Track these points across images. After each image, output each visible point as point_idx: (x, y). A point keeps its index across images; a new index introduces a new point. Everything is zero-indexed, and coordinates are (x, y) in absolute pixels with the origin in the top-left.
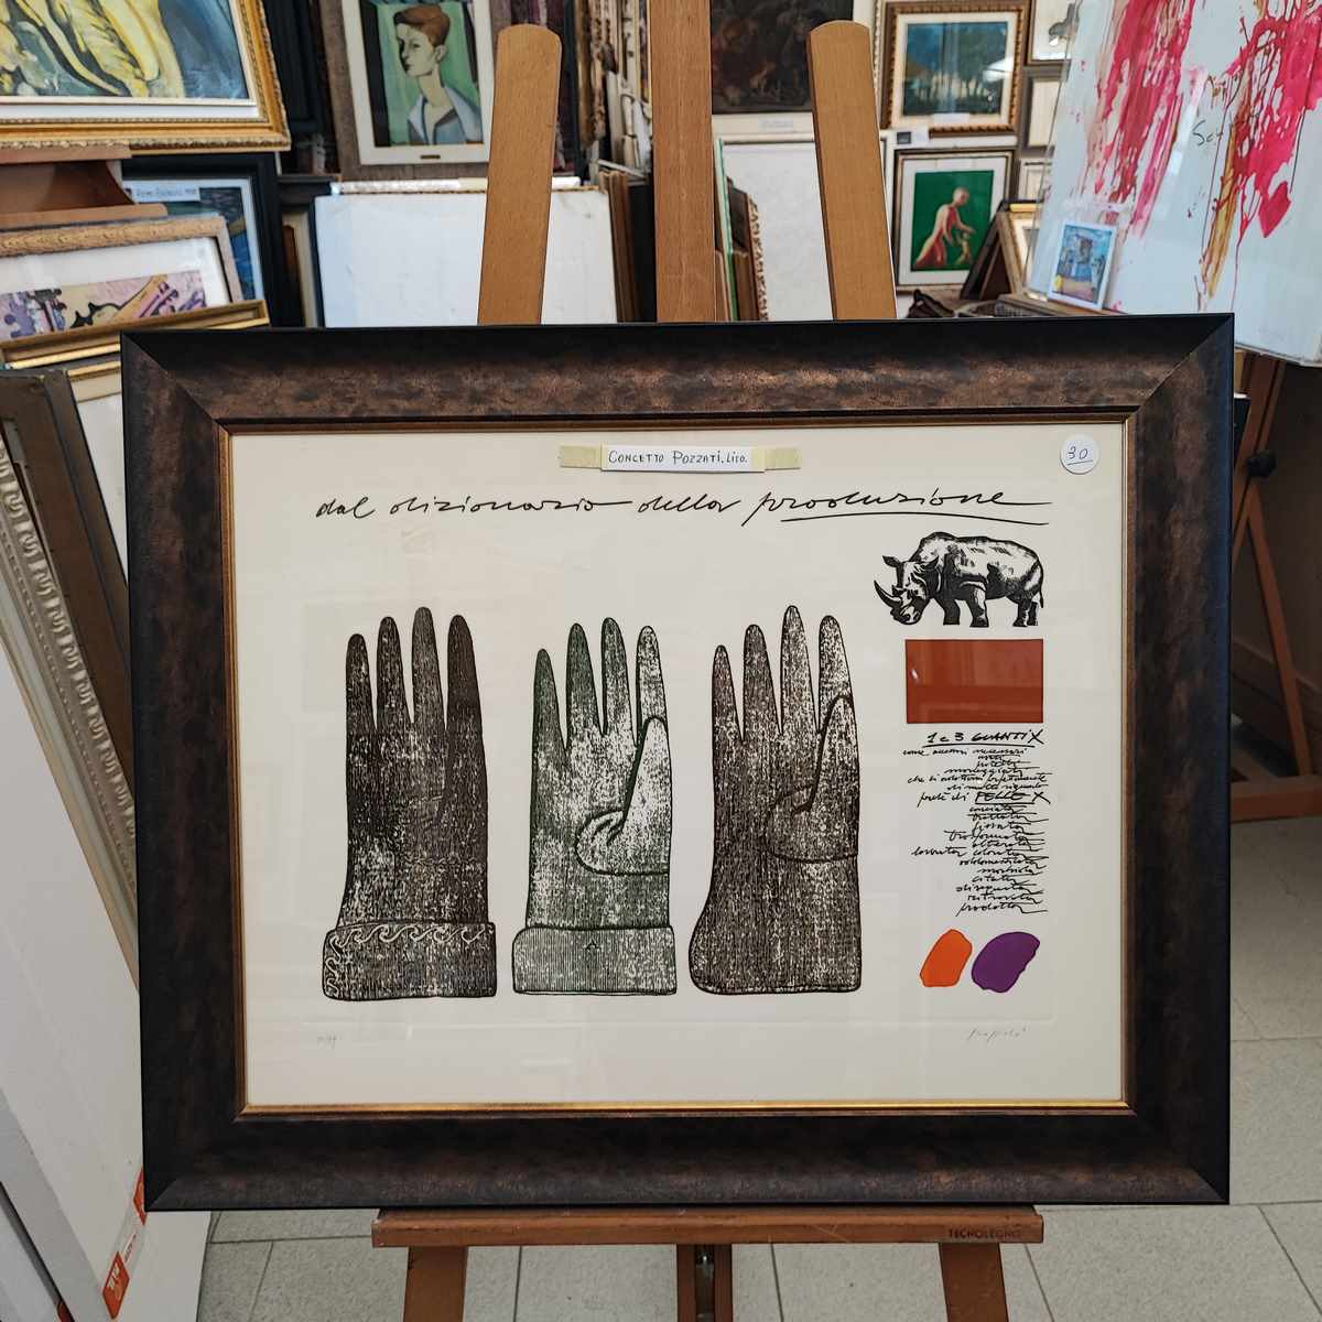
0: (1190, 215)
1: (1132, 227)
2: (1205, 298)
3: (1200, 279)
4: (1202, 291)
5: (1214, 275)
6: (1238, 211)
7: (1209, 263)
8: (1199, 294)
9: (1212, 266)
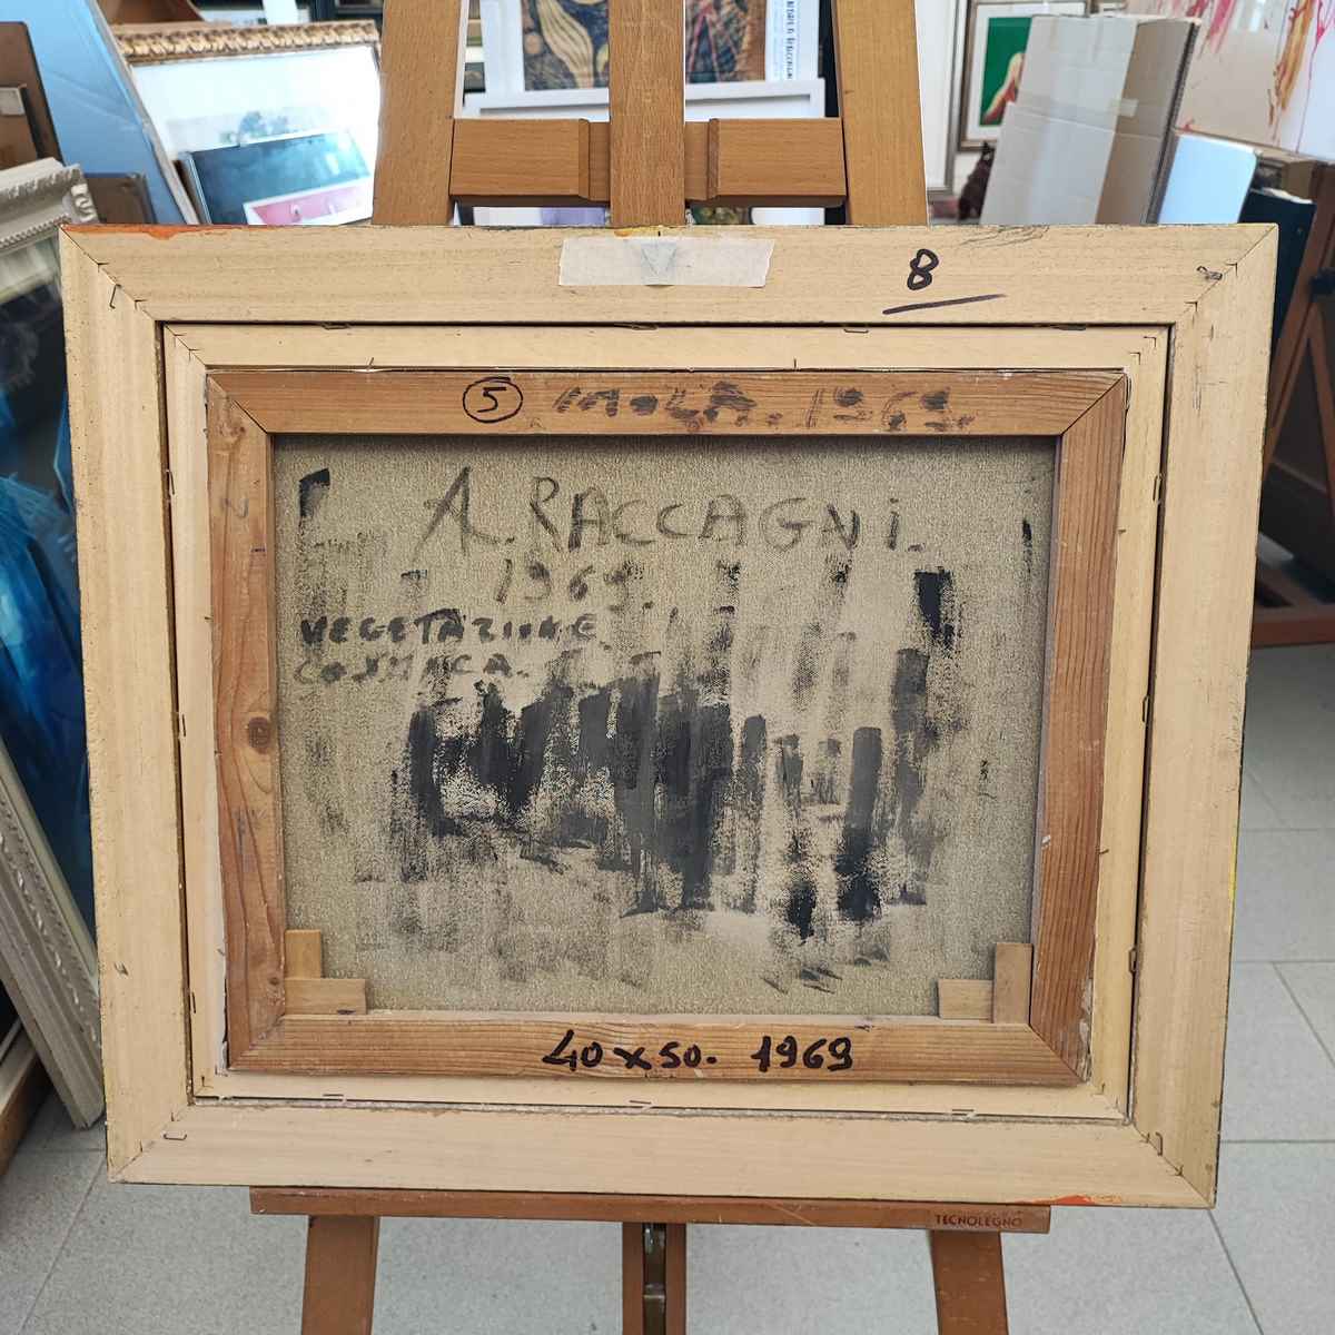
0: (1266, 26)
1: (1208, 43)
2: (1278, 111)
3: (1273, 93)
4: (1274, 104)
5: (1287, 88)
6: (1314, 20)
7: (1284, 72)
8: (1272, 108)
9: (1285, 79)
